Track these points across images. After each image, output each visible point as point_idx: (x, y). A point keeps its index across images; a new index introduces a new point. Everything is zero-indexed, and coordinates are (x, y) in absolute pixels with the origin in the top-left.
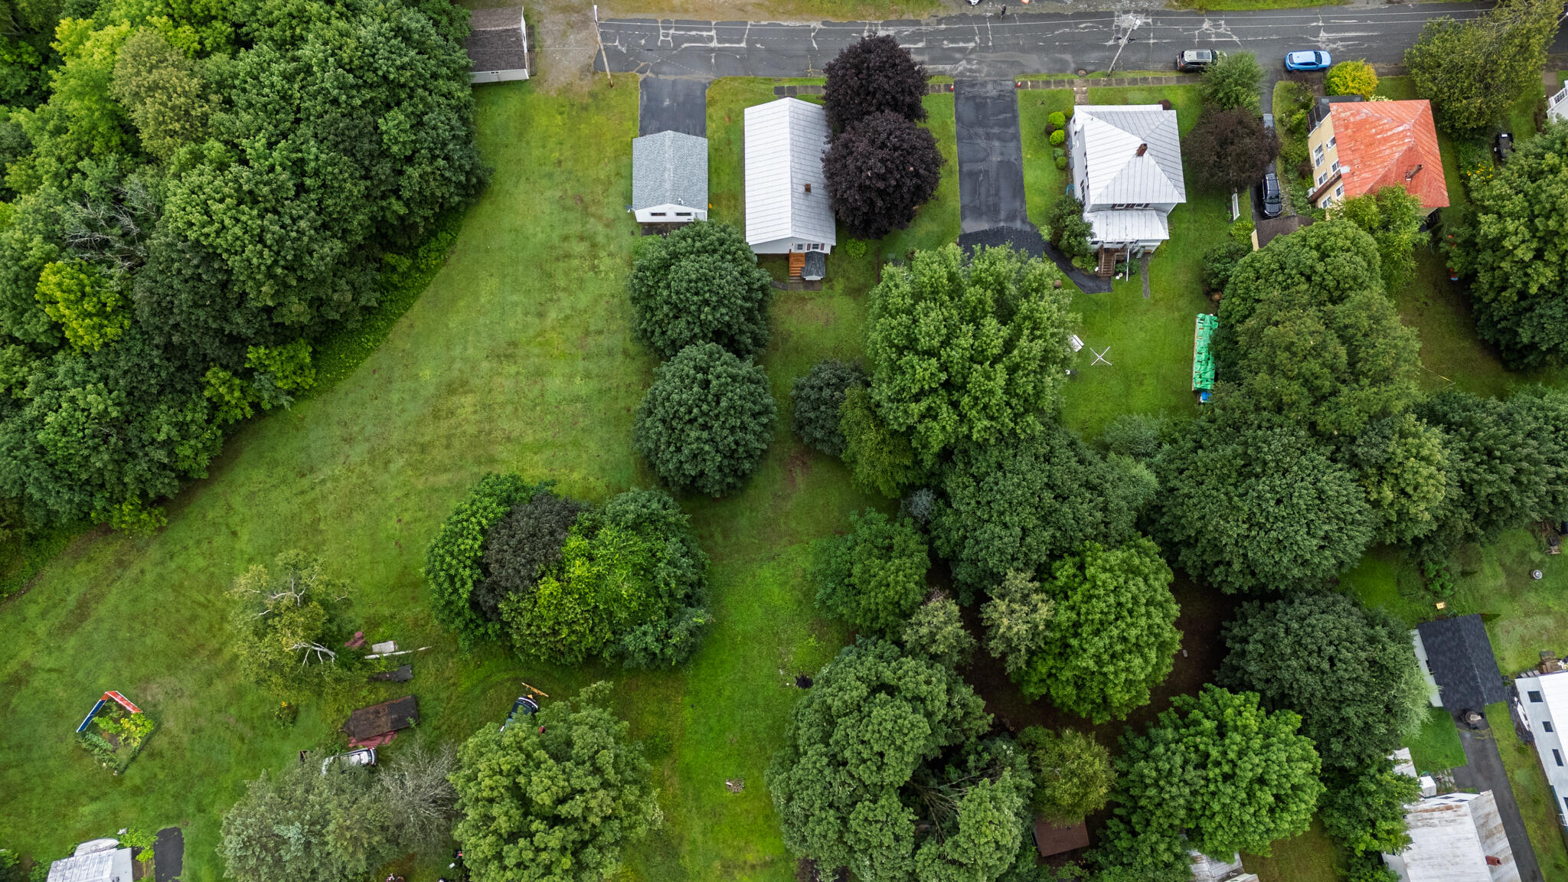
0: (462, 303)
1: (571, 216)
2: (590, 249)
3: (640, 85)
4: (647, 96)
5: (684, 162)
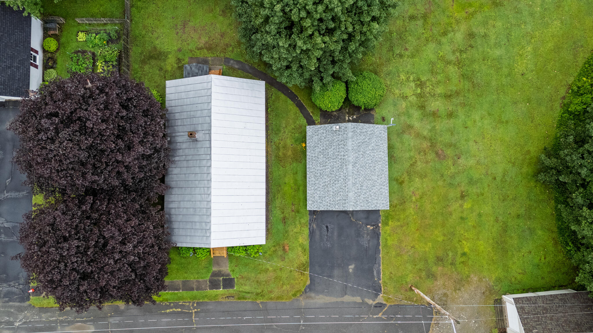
0: (550, 45)
1: (446, 138)
2: (426, 103)
3: (381, 289)
4: (373, 275)
5: (333, 176)
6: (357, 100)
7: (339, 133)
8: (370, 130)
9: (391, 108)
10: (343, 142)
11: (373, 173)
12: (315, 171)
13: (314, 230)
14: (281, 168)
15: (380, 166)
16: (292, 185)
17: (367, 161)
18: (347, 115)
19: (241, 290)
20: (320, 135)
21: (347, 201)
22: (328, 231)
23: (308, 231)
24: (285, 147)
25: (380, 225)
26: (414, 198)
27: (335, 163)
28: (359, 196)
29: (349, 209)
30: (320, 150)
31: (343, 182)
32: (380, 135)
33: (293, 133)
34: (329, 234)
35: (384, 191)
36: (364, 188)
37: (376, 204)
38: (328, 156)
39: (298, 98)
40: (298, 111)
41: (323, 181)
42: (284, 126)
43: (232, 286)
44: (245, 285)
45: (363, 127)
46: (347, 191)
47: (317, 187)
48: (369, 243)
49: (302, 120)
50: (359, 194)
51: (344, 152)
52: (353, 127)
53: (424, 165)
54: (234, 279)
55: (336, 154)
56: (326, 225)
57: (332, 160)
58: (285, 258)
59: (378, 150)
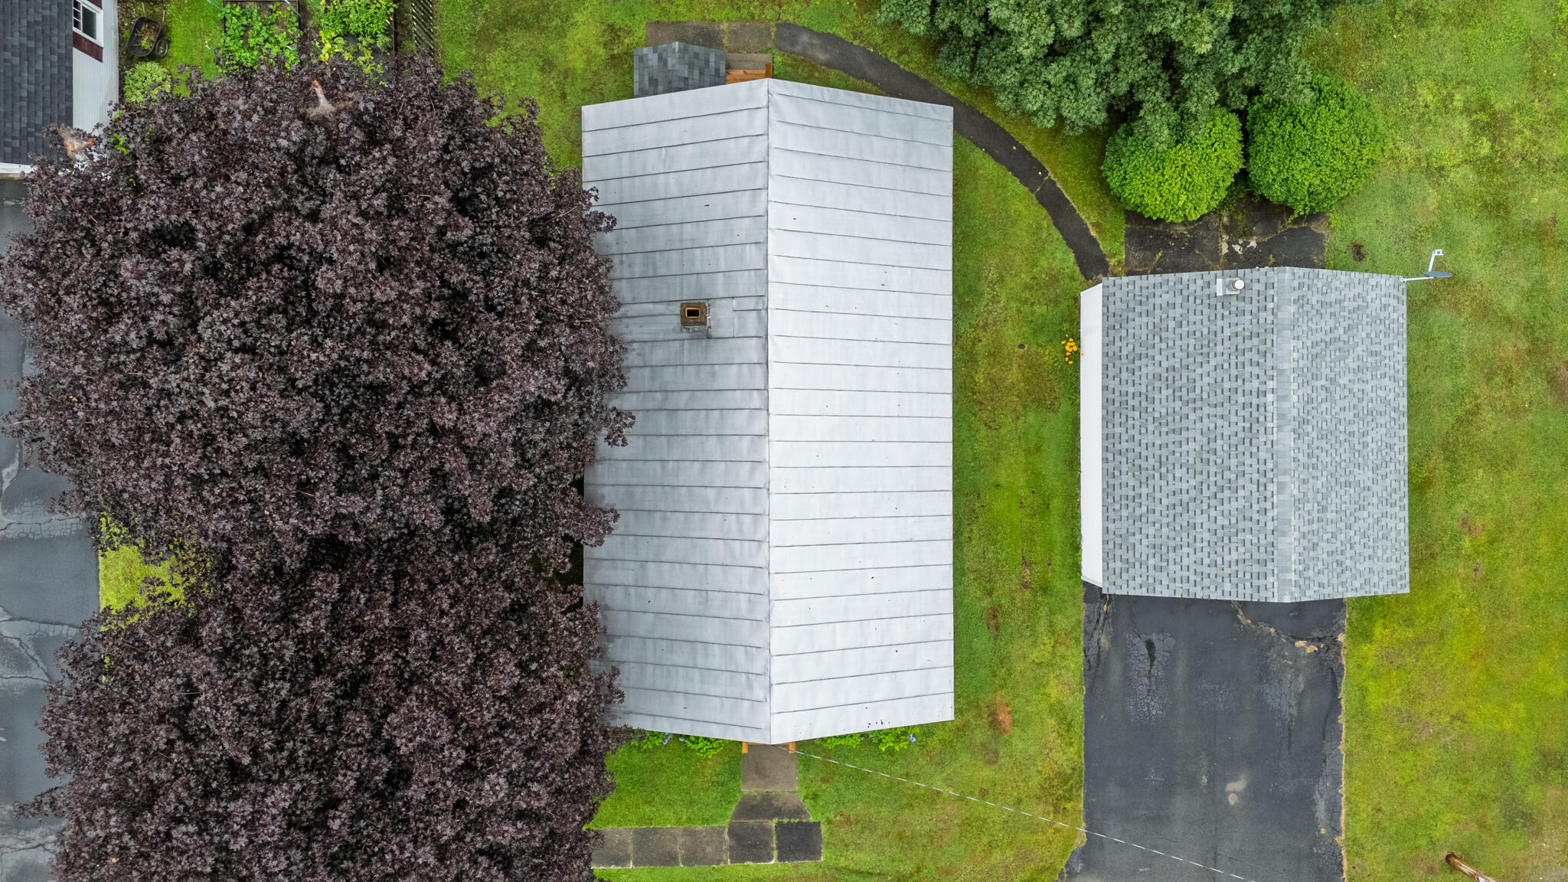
2: (1511, 194)
3: (1340, 865)
4: (1312, 817)
5: (1213, 469)
6: (1286, 179)
7: (1241, 304)
8: (1351, 296)
9: (1386, 211)
10: (1256, 341)
11: (1361, 460)
12: (1138, 449)
13: (1103, 656)
14: (983, 431)
15: (1383, 430)
16: (1023, 493)
17: (1342, 415)
18: (1226, 237)
19: (842, 863)
20: (1158, 311)
21: (1270, 565)
22: (1152, 658)
23: (1081, 659)
24: (995, 353)
25: (1341, 638)
26: (1467, 543)
27: (1220, 422)
28: (1315, 546)
29: (1281, 596)
30: (1158, 370)
31: (1256, 495)
32: (1383, 314)
33: (1025, 302)
34: (1158, 671)
35: (1392, 524)
36: (1329, 515)
37: (1367, 575)
38: (1192, 395)
39: (1046, 173)
40: (1046, 222)
41: (1172, 488)
42: (993, 275)
43: (813, 853)
44: (859, 847)
45: (1328, 284)
46: (1270, 526)
47: (1144, 509)
48: (1300, 704)
49: (1059, 255)
50: (1315, 539)
51: (1263, 378)
52: (1296, 284)
53: (1504, 424)
54: (818, 824)
55: (1226, 385)
56: (1145, 637)
57: (1206, 410)
58: (996, 753)
59: (1377, 368)
